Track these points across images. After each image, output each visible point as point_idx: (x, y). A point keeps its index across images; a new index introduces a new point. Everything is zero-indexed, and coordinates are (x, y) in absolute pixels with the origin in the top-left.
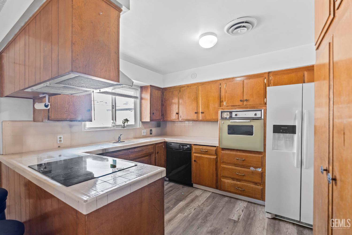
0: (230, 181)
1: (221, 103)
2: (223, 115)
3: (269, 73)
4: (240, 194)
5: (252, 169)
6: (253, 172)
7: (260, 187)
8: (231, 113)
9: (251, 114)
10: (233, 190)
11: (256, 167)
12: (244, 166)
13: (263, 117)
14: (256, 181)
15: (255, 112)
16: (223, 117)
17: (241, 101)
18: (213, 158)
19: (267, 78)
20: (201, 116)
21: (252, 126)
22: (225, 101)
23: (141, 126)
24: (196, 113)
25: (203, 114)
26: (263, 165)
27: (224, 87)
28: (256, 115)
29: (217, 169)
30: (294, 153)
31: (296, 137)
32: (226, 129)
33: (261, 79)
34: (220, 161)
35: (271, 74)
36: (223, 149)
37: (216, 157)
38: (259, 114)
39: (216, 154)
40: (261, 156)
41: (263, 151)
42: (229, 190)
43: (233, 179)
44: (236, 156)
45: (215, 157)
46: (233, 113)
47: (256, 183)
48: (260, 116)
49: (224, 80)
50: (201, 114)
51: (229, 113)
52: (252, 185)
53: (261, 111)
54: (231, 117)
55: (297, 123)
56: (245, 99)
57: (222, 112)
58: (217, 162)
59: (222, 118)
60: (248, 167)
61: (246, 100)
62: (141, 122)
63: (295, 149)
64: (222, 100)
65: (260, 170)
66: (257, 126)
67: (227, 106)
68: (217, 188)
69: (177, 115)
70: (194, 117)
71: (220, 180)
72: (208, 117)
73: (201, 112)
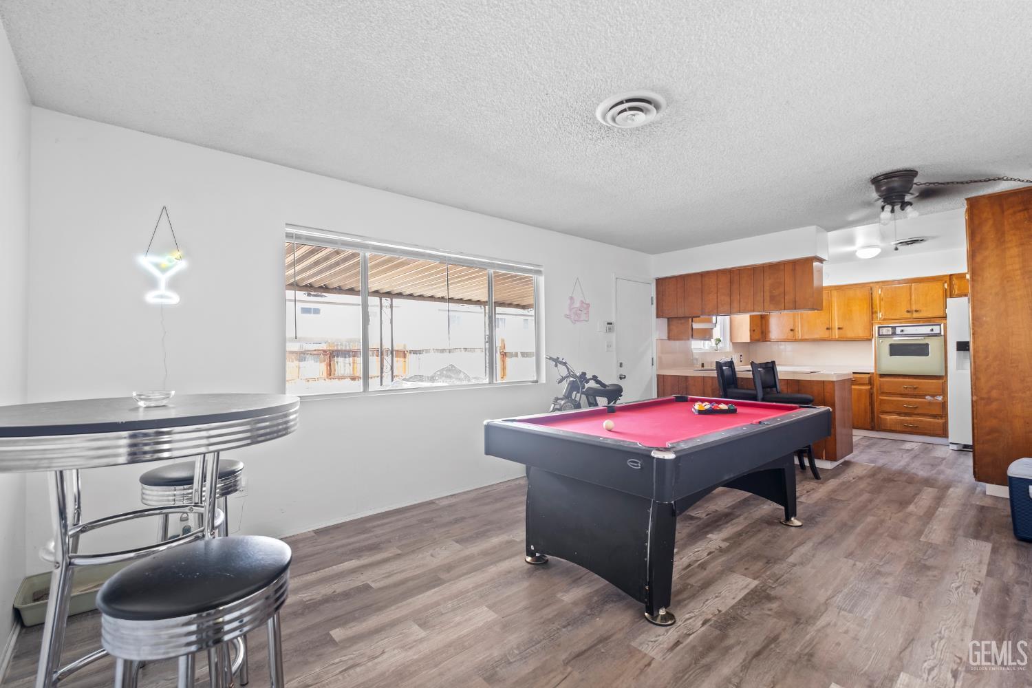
0: (894, 417)
1: (874, 315)
2: (881, 332)
3: (951, 275)
4: (911, 433)
5: (928, 398)
6: (929, 403)
7: (940, 421)
8: (894, 328)
9: (926, 330)
10: (899, 429)
11: (933, 396)
12: (915, 396)
13: (942, 333)
14: (934, 413)
15: (931, 327)
16: (881, 334)
17: (908, 312)
18: (866, 390)
19: (948, 282)
20: (836, 334)
21: (927, 345)
22: (880, 311)
23: (731, 349)
24: (828, 328)
25: (840, 330)
26: (944, 392)
27: (878, 292)
28: (932, 330)
29: (872, 404)
32: (886, 350)
33: (939, 284)
34: (877, 393)
35: (953, 277)
36: (882, 376)
37: (871, 388)
38: (936, 329)
39: (871, 382)
40: (941, 381)
41: (944, 374)
42: (893, 429)
43: (899, 414)
44: (904, 383)
45: (869, 387)
46: (897, 328)
47: (935, 416)
48: (939, 332)
49: (876, 282)
50: (837, 331)
51: (890, 329)
52: (928, 419)
53: (940, 325)
54: (894, 334)
56: (914, 308)
57: (879, 327)
58: (871, 395)
59: (879, 335)
60: (923, 396)
61: (916, 311)
62: (731, 344)
64: (874, 310)
65: (940, 398)
66: (934, 345)
67: (884, 319)
68: (873, 429)
69: (792, 333)
70: (825, 334)
71: (878, 416)
72: (850, 334)
73: (837, 327)
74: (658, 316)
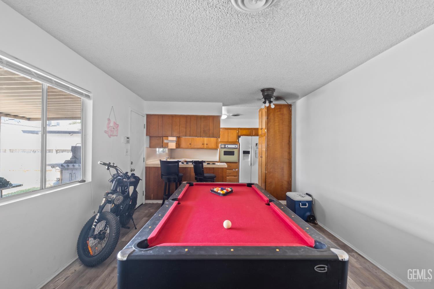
3: (239, 128)
5: (234, 170)
6: (234, 172)
7: (236, 177)
8: (225, 145)
9: (233, 146)
11: (235, 169)
14: (235, 175)
15: (235, 146)
20: (205, 146)
21: (234, 151)
24: (203, 144)
26: (238, 167)
30: (249, 161)
31: (250, 155)
32: (223, 153)
33: (236, 131)
35: (239, 129)
40: (237, 164)
41: (238, 161)
47: (235, 176)
48: (237, 147)
50: (206, 145)
52: (233, 177)
53: (237, 145)
54: (225, 147)
55: (250, 150)
57: (221, 145)
59: (221, 147)
60: (232, 169)
63: (249, 160)
65: (237, 170)
66: (236, 151)
67: (221, 142)
69: (190, 145)
70: (202, 146)
72: (210, 147)
73: (206, 144)
74: (147, 135)
